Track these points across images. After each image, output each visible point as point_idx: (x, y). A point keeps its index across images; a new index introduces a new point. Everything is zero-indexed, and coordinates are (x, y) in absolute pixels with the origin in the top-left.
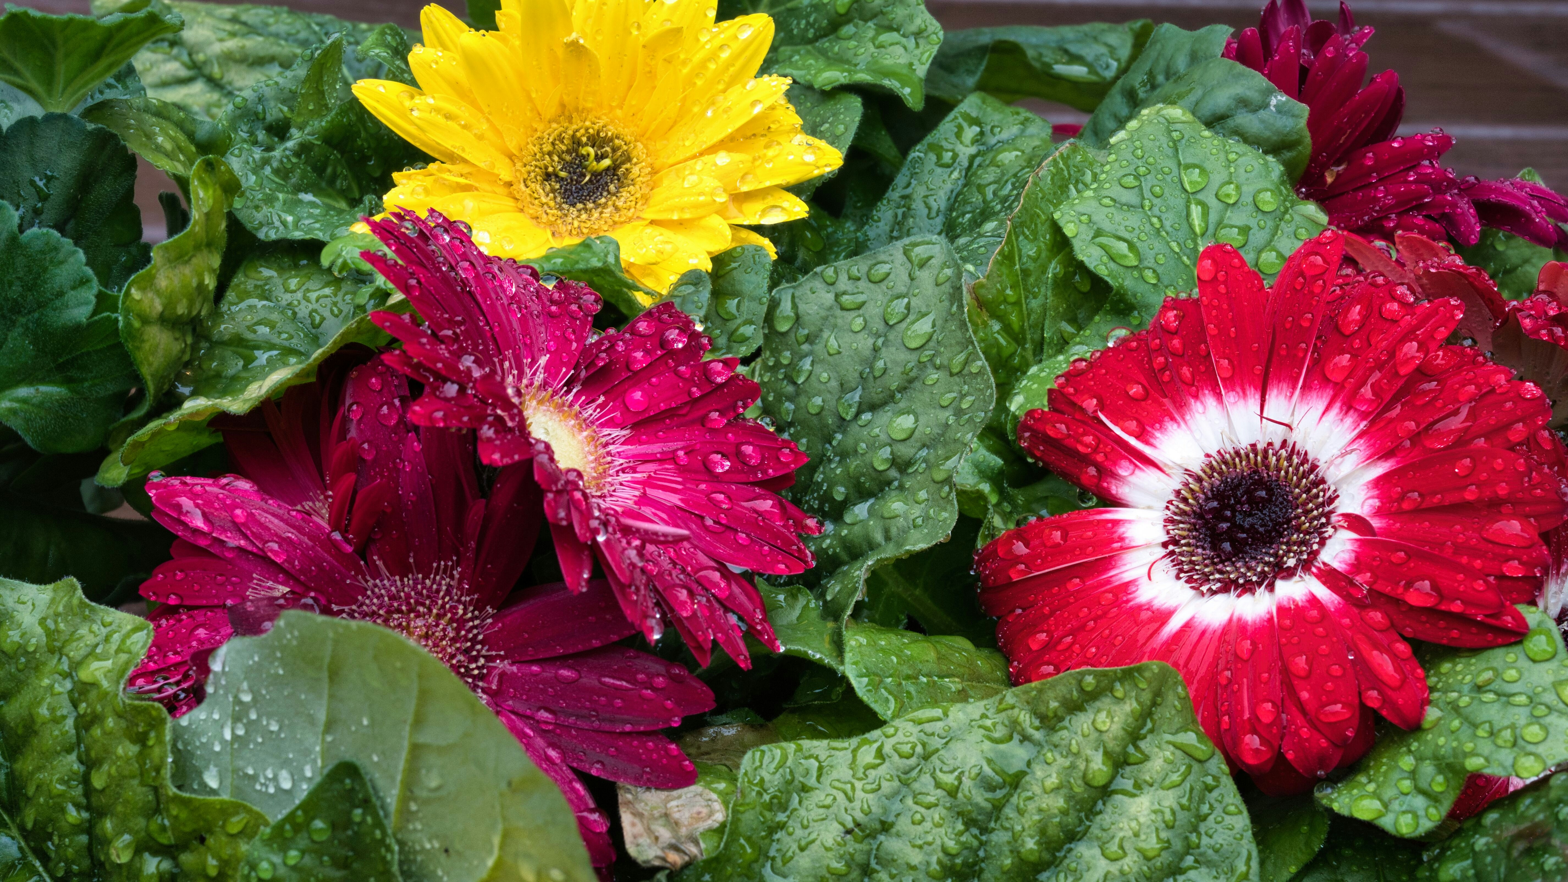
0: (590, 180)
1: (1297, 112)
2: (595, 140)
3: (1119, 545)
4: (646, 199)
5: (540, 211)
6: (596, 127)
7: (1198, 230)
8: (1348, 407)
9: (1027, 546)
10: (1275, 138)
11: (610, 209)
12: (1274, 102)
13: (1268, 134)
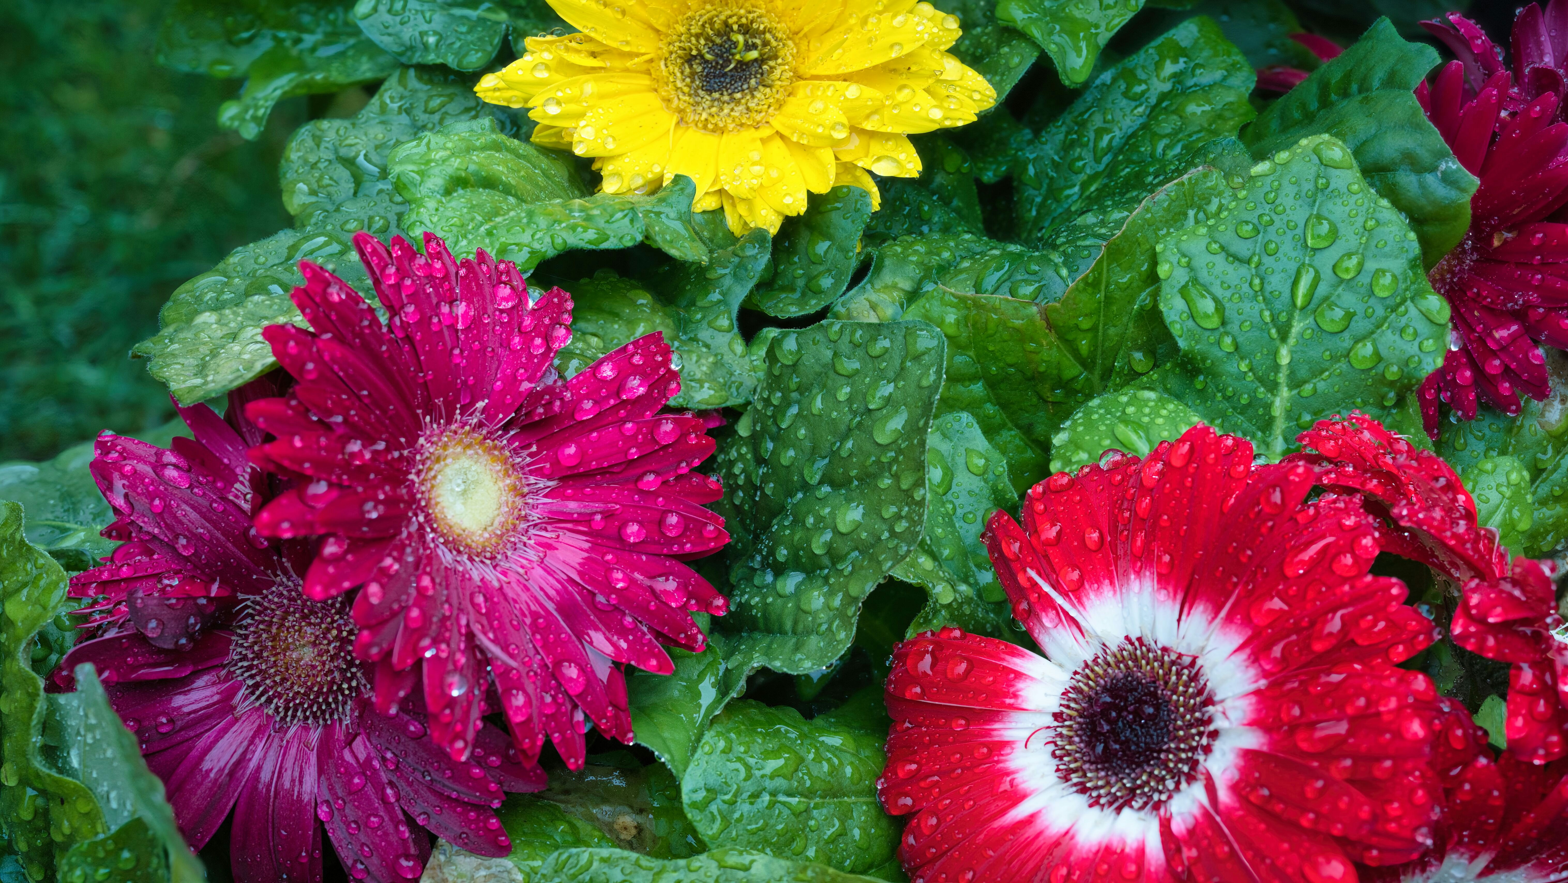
0: (735, 68)
1: (1463, 185)
2: (745, 30)
3: (1011, 701)
4: (780, 105)
5: (673, 95)
6: (750, 16)
7: (1299, 302)
8: (1255, 659)
9: (932, 666)
10: (1429, 208)
11: (741, 108)
12: (1443, 166)
13: (1423, 202)
